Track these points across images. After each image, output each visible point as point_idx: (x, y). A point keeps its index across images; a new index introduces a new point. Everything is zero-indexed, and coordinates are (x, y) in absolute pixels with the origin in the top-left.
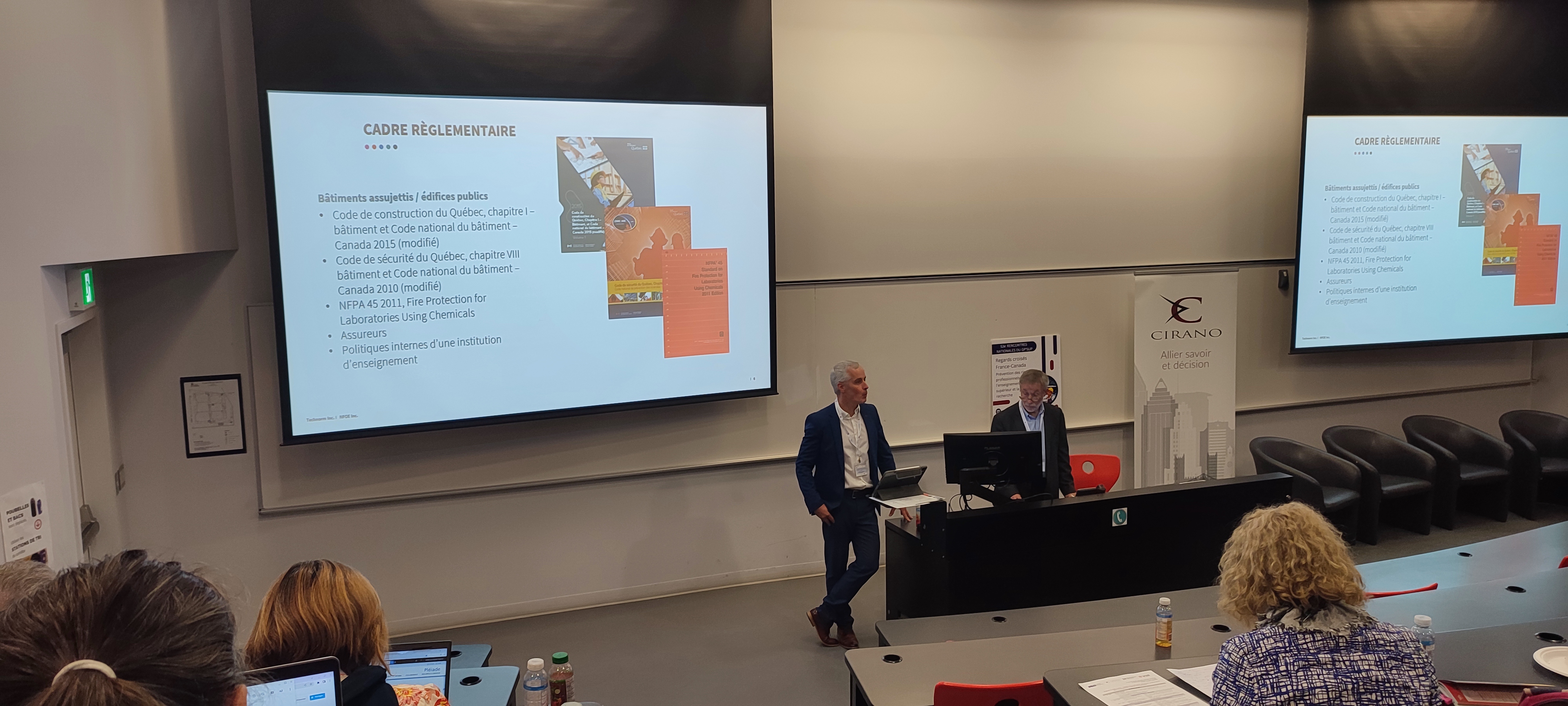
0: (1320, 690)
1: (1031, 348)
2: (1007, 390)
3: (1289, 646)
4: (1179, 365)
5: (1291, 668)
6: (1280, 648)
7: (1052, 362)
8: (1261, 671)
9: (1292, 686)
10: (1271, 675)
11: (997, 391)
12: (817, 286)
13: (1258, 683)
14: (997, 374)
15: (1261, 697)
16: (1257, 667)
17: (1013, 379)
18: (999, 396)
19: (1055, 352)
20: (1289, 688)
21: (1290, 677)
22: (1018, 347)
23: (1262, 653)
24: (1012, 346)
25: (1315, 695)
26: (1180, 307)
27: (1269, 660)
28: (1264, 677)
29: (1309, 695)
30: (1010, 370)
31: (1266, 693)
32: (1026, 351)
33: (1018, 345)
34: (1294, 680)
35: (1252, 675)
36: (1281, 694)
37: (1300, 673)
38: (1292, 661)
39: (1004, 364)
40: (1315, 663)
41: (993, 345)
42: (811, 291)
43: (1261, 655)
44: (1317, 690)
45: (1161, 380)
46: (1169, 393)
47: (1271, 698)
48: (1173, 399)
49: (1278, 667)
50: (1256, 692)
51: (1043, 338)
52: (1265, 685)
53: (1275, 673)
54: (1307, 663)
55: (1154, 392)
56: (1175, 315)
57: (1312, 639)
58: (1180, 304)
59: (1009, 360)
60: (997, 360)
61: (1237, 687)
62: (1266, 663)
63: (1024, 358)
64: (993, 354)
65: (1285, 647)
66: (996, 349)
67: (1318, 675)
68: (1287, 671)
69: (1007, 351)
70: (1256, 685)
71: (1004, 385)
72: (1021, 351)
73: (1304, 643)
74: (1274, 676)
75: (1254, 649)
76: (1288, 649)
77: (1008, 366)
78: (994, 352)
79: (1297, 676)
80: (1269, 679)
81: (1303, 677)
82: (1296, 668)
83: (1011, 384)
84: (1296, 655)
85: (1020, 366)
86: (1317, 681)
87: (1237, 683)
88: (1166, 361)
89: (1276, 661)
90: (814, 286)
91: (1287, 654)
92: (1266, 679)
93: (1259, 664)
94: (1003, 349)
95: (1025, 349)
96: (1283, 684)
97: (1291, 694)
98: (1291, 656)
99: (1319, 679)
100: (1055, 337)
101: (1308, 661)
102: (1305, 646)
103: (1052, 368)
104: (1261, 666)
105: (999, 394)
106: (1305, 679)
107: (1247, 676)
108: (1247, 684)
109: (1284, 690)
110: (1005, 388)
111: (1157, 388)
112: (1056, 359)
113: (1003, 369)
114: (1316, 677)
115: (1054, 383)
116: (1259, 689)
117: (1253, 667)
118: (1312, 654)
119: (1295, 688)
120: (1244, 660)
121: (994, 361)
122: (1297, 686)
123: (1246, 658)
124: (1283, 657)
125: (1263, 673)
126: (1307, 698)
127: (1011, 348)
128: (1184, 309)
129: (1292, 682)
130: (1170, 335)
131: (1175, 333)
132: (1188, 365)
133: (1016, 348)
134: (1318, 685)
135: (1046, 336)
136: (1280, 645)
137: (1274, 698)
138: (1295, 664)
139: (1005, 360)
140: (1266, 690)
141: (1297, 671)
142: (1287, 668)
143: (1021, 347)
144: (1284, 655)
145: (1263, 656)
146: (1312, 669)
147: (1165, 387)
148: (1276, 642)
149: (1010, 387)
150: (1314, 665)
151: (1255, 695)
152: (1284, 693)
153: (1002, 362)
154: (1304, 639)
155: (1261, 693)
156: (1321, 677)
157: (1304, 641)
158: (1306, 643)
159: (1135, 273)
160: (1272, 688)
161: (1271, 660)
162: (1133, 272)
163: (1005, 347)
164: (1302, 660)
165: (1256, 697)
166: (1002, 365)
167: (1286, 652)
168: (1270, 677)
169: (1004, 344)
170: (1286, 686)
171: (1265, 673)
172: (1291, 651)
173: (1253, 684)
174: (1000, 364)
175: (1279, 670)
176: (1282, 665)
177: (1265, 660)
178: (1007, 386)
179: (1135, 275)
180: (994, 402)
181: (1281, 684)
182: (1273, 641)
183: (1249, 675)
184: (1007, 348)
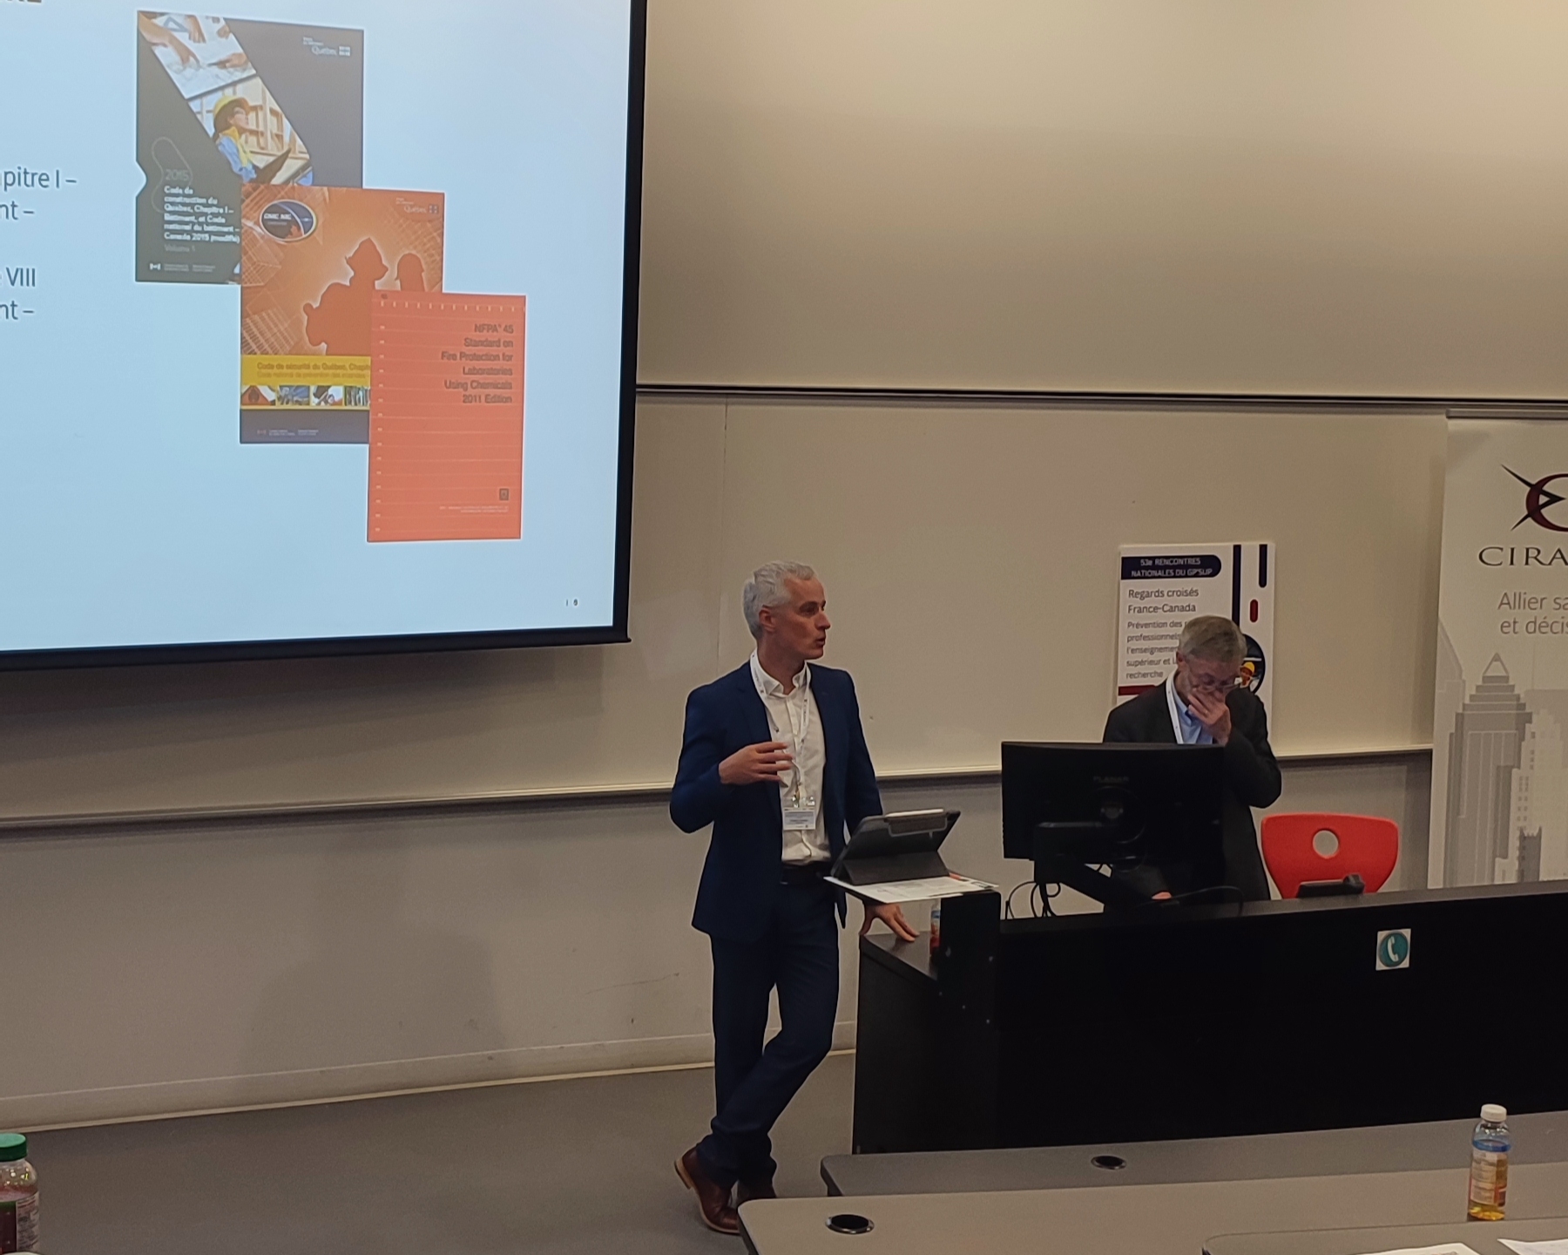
1: (1209, 571)
2: (1151, 662)
4: (1537, 627)
7: (1254, 605)
11: (1129, 664)
12: (730, 400)
14: (1130, 624)
17: (1166, 637)
18: (1131, 676)
19: (1263, 583)
22: (1179, 567)
24: (1167, 562)
30: (1160, 617)
32: (1197, 575)
33: (1181, 562)
39: (1147, 602)
41: (1123, 559)
42: (714, 410)
45: (1497, 658)
46: (1513, 686)
48: (1522, 701)
51: (1237, 549)
55: (1480, 683)
56: (1534, 512)
58: (1547, 488)
59: (1160, 594)
60: (1131, 593)
63: (1193, 593)
64: (1123, 578)
66: (1132, 567)
69: (1154, 573)
71: (1145, 651)
72: (1186, 576)
77: (1156, 609)
78: (1126, 575)
83: (1161, 650)
85: (1183, 609)
88: (1508, 614)
90: (724, 400)
94: (1147, 568)
95: (1195, 571)
100: (1263, 549)
103: (1254, 617)
105: (1133, 670)
110: (1147, 656)
111: (1488, 674)
112: (1265, 597)
113: (1145, 614)
115: (1257, 653)
121: (1124, 594)
127: (1164, 568)
128: (1554, 499)
130: (1520, 556)
131: (1533, 553)
132: (1557, 628)
133: (1174, 568)
135: (1244, 545)
139: (1149, 595)
143: (1186, 567)
147: (1504, 674)
149: (1157, 656)
153: (1142, 598)
159: (1447, 413)
162: (1444, 411)
163: (1150, 563)
166: (1142, 604)
169: (1149, 558)
174: (1137, 602)
178: (1152, 653)
179: (1449, 418)
180: (1120, 688)
184: (1154, 567)
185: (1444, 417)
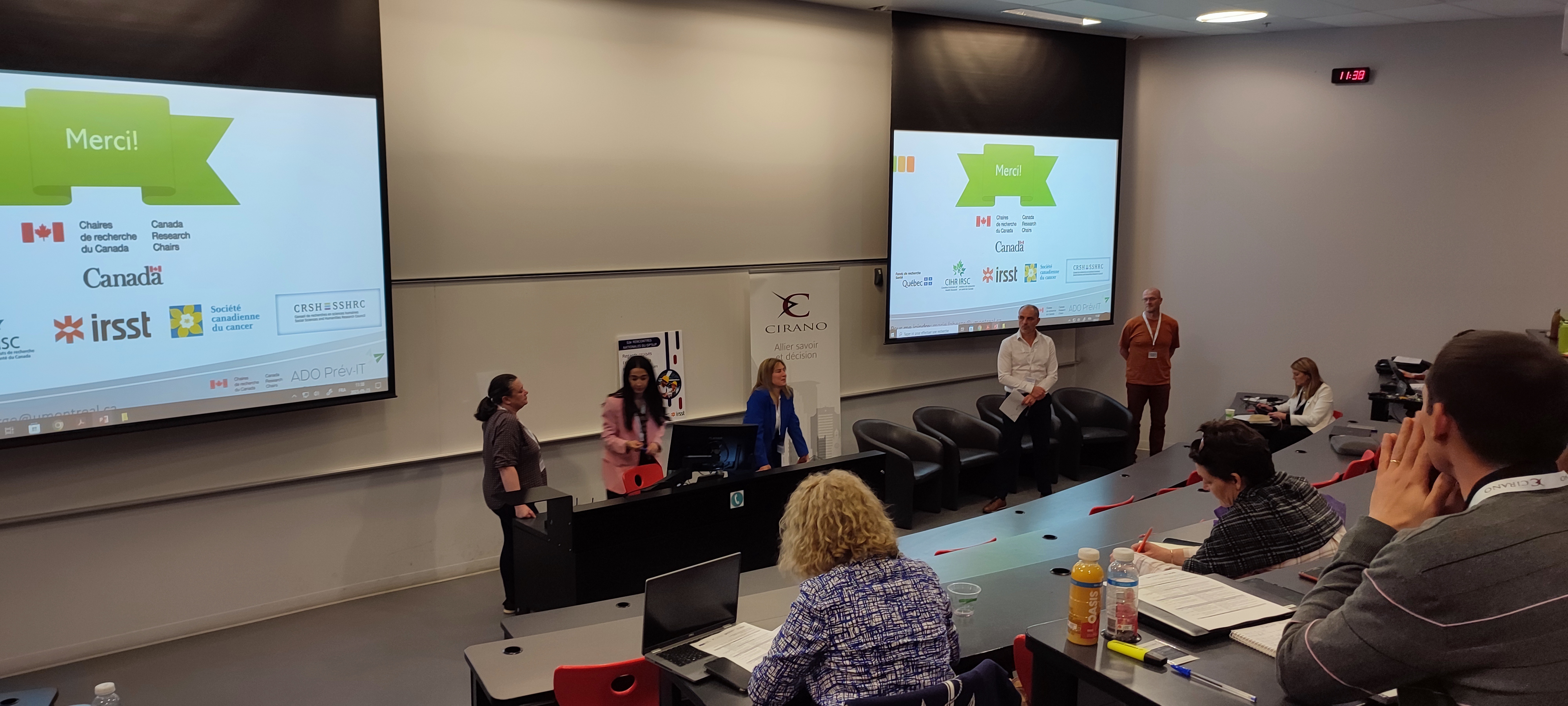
0: (875, 614)
1: (656, 344)
3: (850, 581)
5: (853, 599)
6: (844, 583)
7: (675, 357)
8: (830, 604)
9: (855, 614)
10: (838, 605)
13: (828, 614)
15: (831, 626)
16: (827, 600)
19: (678, 347)
20: (853, 616)
21: (853, 607)
22: (643, 343)
23: (830, 589)
24: (638, 342)
25: (872, 619)
26: (791, 302)
27: (836, 594)
28: (832, 608)
29: (868, 620)
31: (834, 622)
32: (650, 346)
33: (644, 341)
34: (856, 609)
35: (823, 608)
36: (846, 621)
37: (860, 603)
38: (853, 593)
40: (871, 592)
41: (619, 342)
43: (829, 591)
44: (874, 615)
47: (839, 626)
49: (843, 598)
50: (827, 621)
51: (666, 334)
52: (833, 615)
53: (841, 604)
54: (864, 594)
56: (786, 310)
57: (866, 574)
58: (791, 300)
61: (811, 617)
62: (833, 597)
65: (847, 582)
66: (623, 345)
67: (874, 602)
68: (850, 601)
69: (633, 346)
70: (826, 616)
72: (646, 347)
73: (861, 578)
74: (840, 607)
75: (824, 586)
76: (849, 583)
78: (621, 348)
79: (858, 605)
80: (836, 609)
81: (863, 606)
82: (857, 598)
84: (855, 588)
86: (873, 607)
87: (812, 614)
89: (841, 593)
90: (433, 284)
91: (849, 588)
92: (834, 609)
93: (828, 598)
94: (630, 345)
95: (650, 345)
96: (848, 613)
97: (854, 621)
98: (852, 589)
99: (874, 605)
100: (677, 333)
101: (865, 592)
102: (861, 580)
103: (675, 362)
104: (830, 599)
106: (865, 607)
107: (819, 609)
108: (819, 615)
109: (848, 618)
112: (679, 353)
114: (872, 604)
115: (678, 377)
116: (829, 619)
117: (823, 601)
118: (868, 586)
119: (857, 615)
120: (816, 596)
121: (620, 356)
122: (859, 613)
123: (817, 595)
124: (846, 590)
125: (831, 605)
126: (867, 622)
127: (637, 344)
128: (794, 304)
129: (855, 610)
130: (782, 329)
131: (787, 327)
132: (798, 357)
133: (641, 344)
134: (874, 610)
135: (669, 332)
136: (843, 580)
137: (841, 625)
138: (856, 595)
140: (834, 619)
141: (858, 601)
142: (850, 599)
143: (646, 343)
144: (847, 588)
145: (831, 591)
146: (869, 598)
148: (840, 579)
150: (870, 594)
151: (826, 624)
152: (849, 621)
154: (861, 574)
155: (831, 622)
156: (876, 604)
157: (860, 576)
158: (862, 578)
159: (749, 271)
160: (840, 617)
161: (838, 594)
163: (631, 342)
164: (861, 591)
165: (827, 626)
167: (848, 586)
168: (837, 607)
169: (630, 340)
170: (850, 614)
171: (833, 604)
172: (852, 585)
173: (824, 615)
175: (844, 601)
176: (846, 597)
177: (832, 594)
179: (750, 273)
181: (846, 613)
182: (838, 579)
183: (820, 608)
184: (633, 344)
185: (748, 273)
